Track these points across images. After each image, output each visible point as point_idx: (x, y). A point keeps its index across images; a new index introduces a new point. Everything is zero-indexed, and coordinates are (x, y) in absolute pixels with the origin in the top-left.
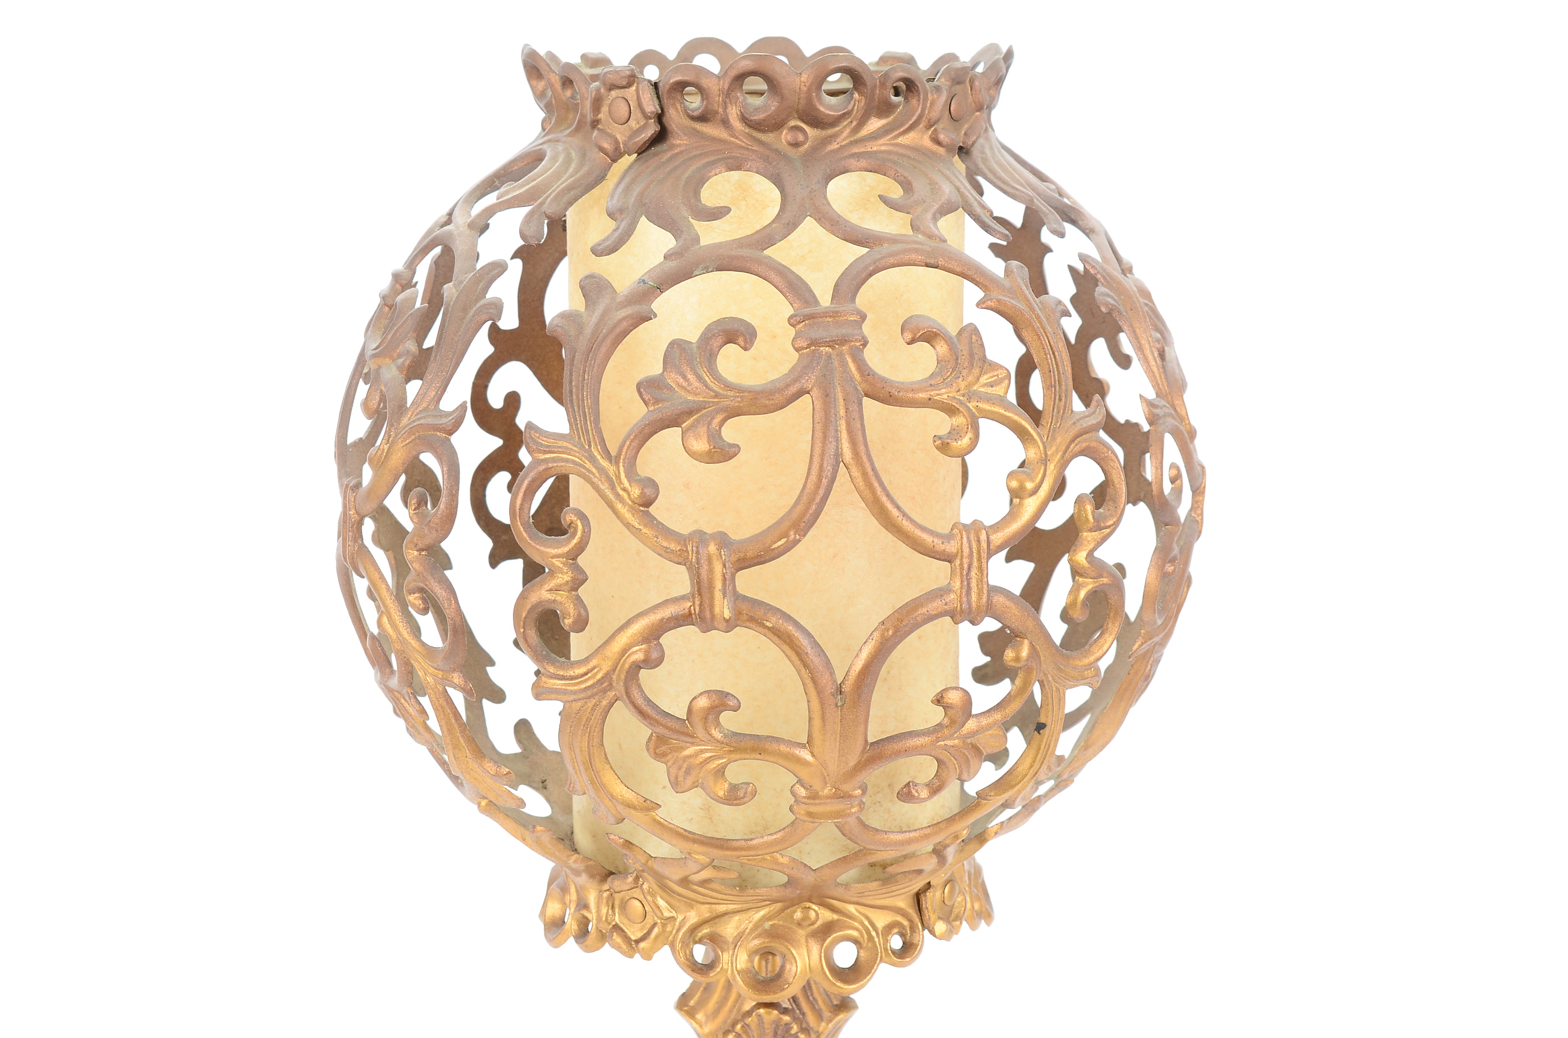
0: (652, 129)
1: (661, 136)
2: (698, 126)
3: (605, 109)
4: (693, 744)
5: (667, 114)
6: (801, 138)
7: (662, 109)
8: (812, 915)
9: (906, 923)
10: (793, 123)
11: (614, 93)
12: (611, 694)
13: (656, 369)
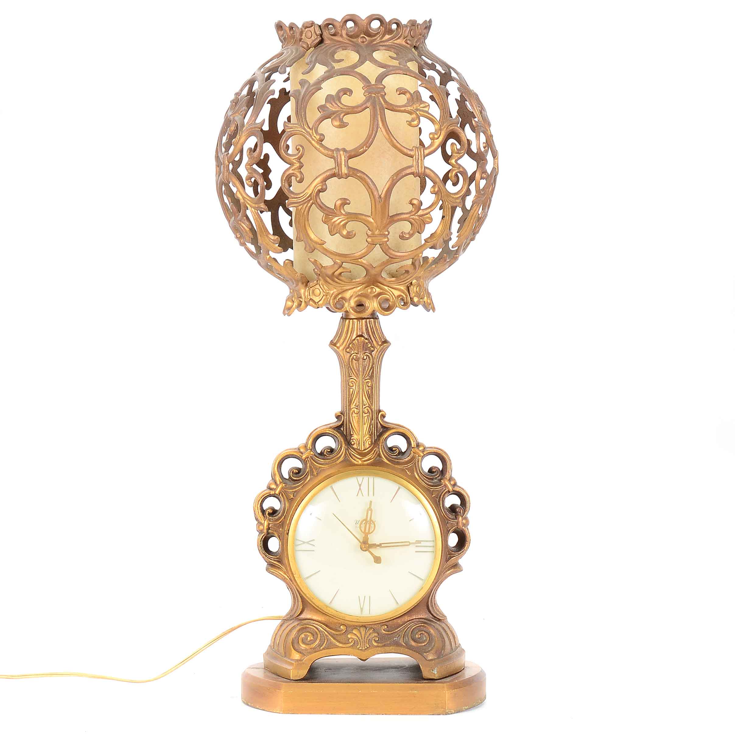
0: (319, 39)
1: (322, 41)
2: (333, 37)
3: (304, 35)
4: (336, 216)
5: (323, 34)
6: (365, 40)
7: (322, 33)
8: (374, 290)
9: (405, 296)
10: (362, 36)
11: (307, 29)
12: (311, 202)
13: (323, 103)
